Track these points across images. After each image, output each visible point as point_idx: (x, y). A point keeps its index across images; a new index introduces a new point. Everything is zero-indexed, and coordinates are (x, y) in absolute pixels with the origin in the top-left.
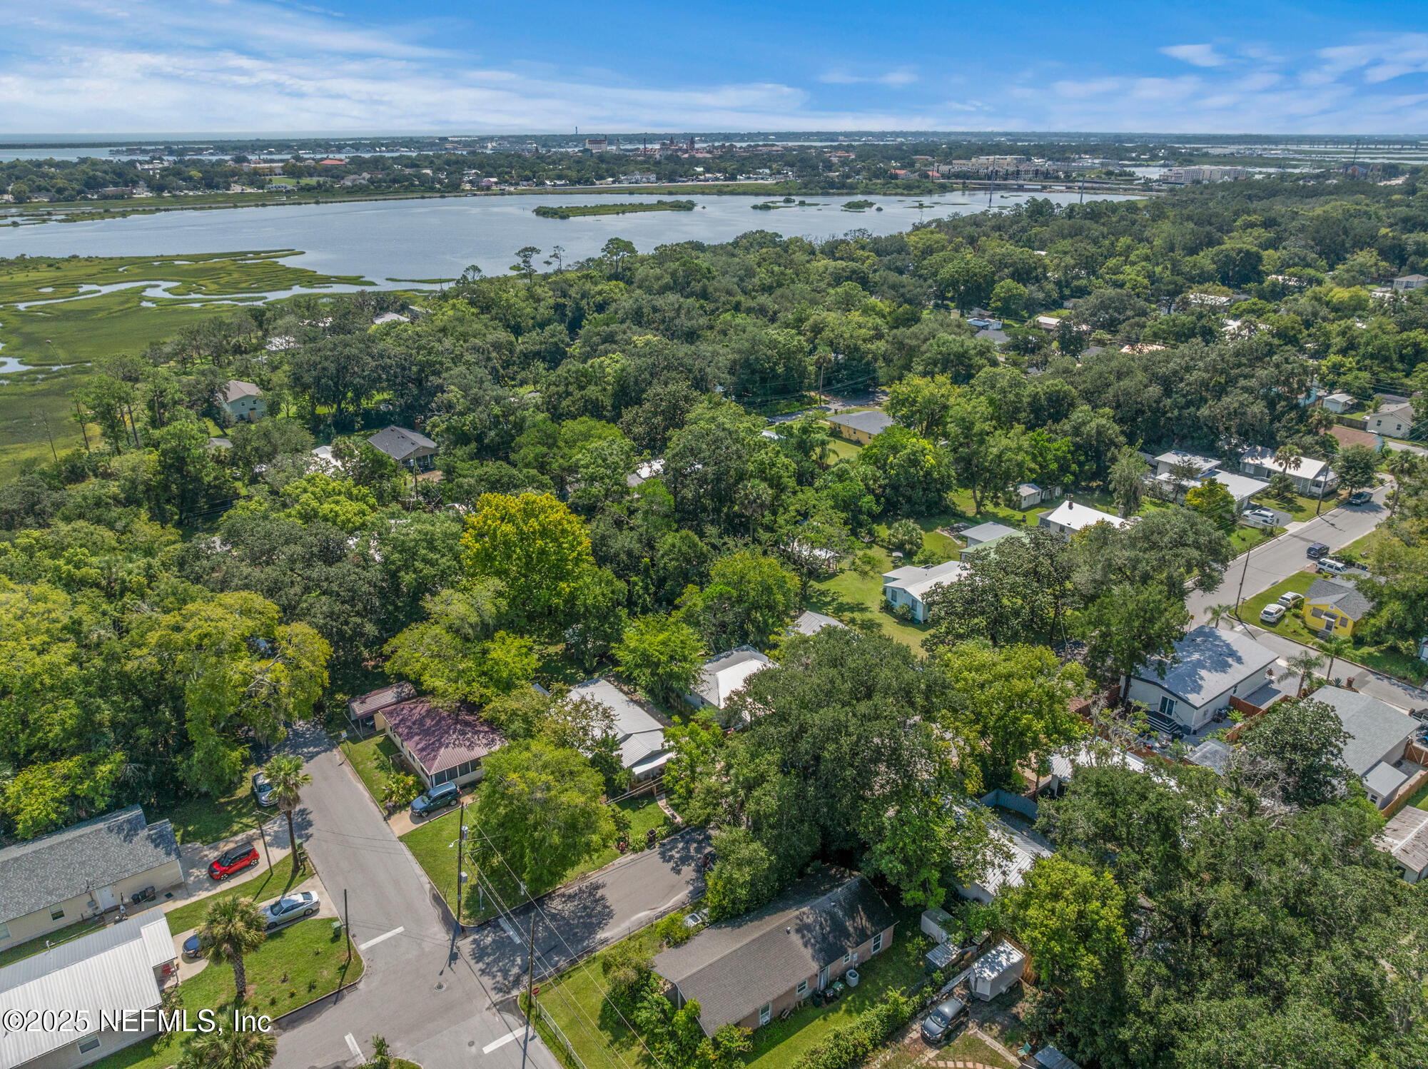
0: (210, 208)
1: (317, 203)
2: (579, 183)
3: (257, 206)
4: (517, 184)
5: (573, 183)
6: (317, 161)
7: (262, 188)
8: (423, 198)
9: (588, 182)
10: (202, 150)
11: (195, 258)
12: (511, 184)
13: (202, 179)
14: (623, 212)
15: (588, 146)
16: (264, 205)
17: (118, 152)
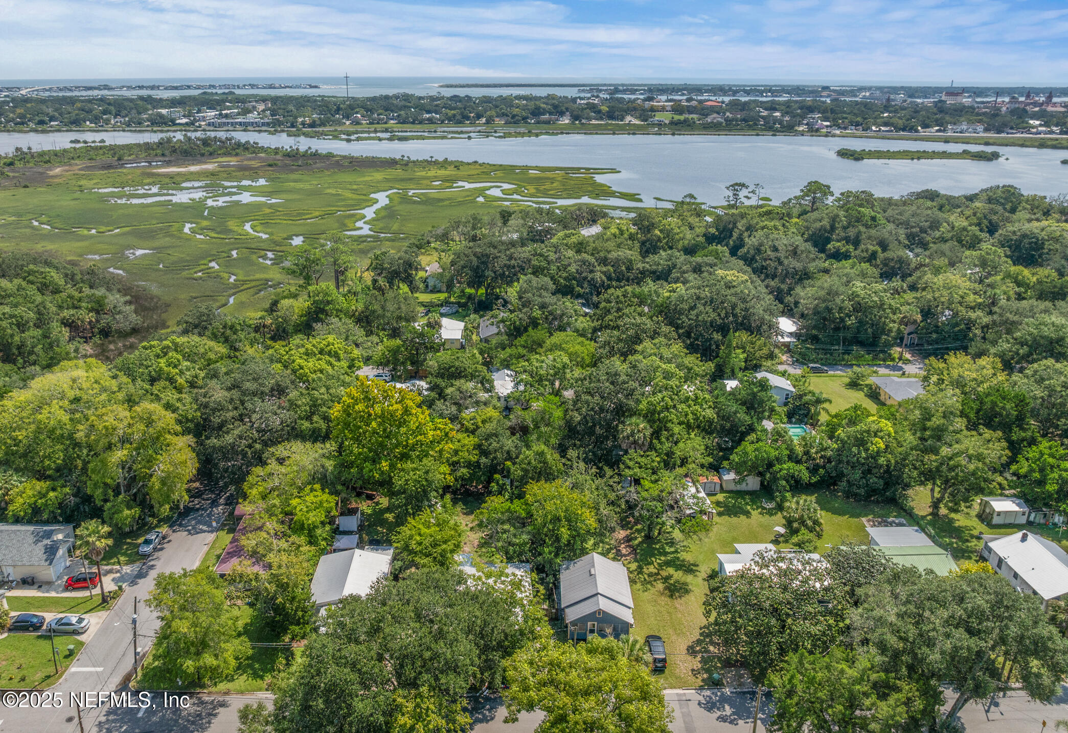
0: (597, 134)
1: (673, 134)
2: (904, 130)
3: (629, 134)
4: (845, 128)
5: (898, 129)
6: (700, 102)
7: (646, 121)
8: (758, 135)
9: (913, 129)
10: (636, 90)
11: (543, 169)
12: (839, 128)
13: (608, 112)
14: (919, 158)
15: (944, 98)
16: (634, 134)
17: (583, 91)
